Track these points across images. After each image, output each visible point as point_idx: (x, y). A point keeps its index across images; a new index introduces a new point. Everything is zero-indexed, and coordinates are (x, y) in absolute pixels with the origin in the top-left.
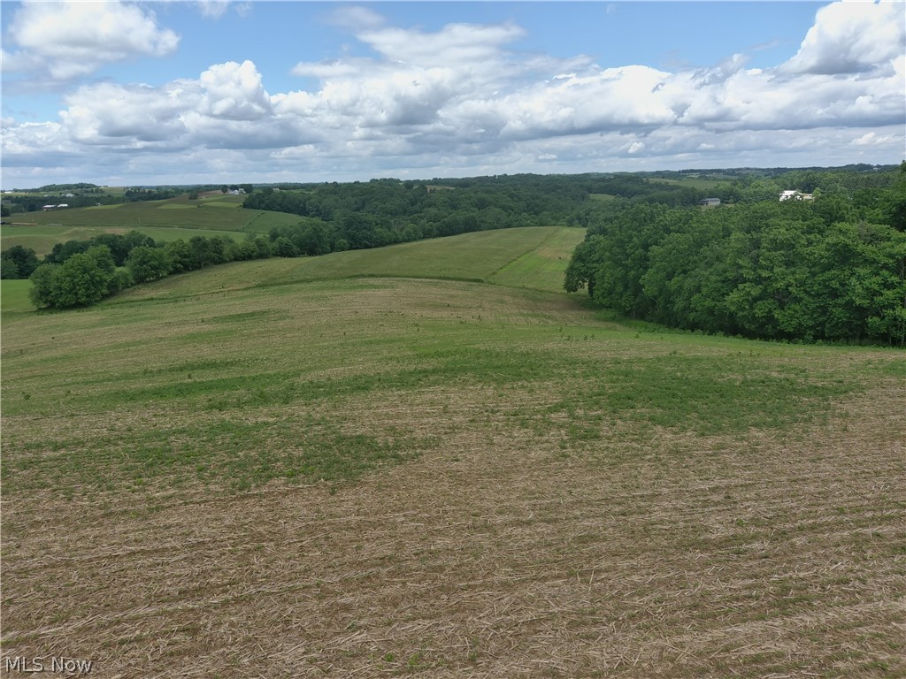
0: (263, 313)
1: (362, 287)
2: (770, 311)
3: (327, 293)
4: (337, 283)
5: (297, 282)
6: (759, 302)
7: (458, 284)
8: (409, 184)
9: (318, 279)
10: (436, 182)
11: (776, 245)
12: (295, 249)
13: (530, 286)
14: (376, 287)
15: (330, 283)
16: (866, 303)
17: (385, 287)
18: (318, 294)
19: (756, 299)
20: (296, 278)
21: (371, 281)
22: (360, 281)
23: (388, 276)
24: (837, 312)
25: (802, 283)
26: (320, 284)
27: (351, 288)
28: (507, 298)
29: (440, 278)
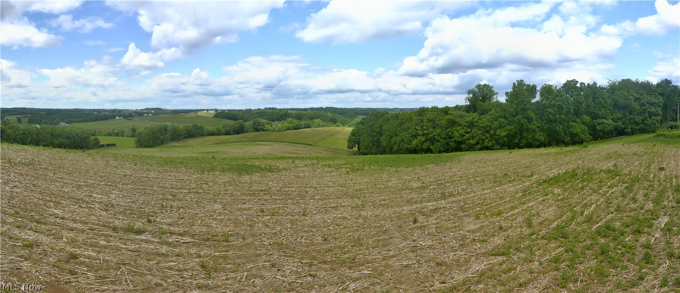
0: (217, 152)
1: (258, 145)
2: (429, 146)
3: (243, 146)
4: (247, 143)
5: (231, 142)
6: (425, 143)
7: (300, 145)
8: (280, 110)
9: (240, 142)
10: (292, 109)
11: (429, 121)
12: (232, 132)
13: (333, 147)
14: (265, 145)
15: (244, 143)
16: (460, 139)
17: (268, 145)
18: (240, 147)
19: (423, 142)
20: (231, 141)
21: (262, 143)
22: (258, 143)
23: (270, 141)
24: (452, 144)
25: (439, 135)
26: (240, 143)
27: (254, 145)
28: (322, 152)
29: (293, 143)
